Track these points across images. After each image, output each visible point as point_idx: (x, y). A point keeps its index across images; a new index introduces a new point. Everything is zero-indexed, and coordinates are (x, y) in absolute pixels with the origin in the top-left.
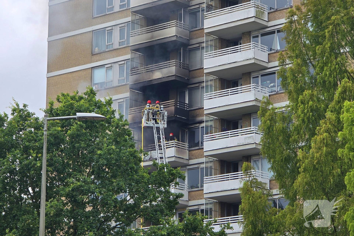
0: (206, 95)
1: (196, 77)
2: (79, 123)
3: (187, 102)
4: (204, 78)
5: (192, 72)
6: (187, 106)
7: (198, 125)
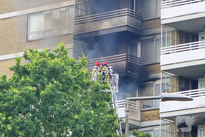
0: (163, 50)
1: (150, 29)
2: (55, 82)
3: (139, 56)
4: (161, 30)
5: (145, 22)
6: (139, 61)
7: (152, 82)
